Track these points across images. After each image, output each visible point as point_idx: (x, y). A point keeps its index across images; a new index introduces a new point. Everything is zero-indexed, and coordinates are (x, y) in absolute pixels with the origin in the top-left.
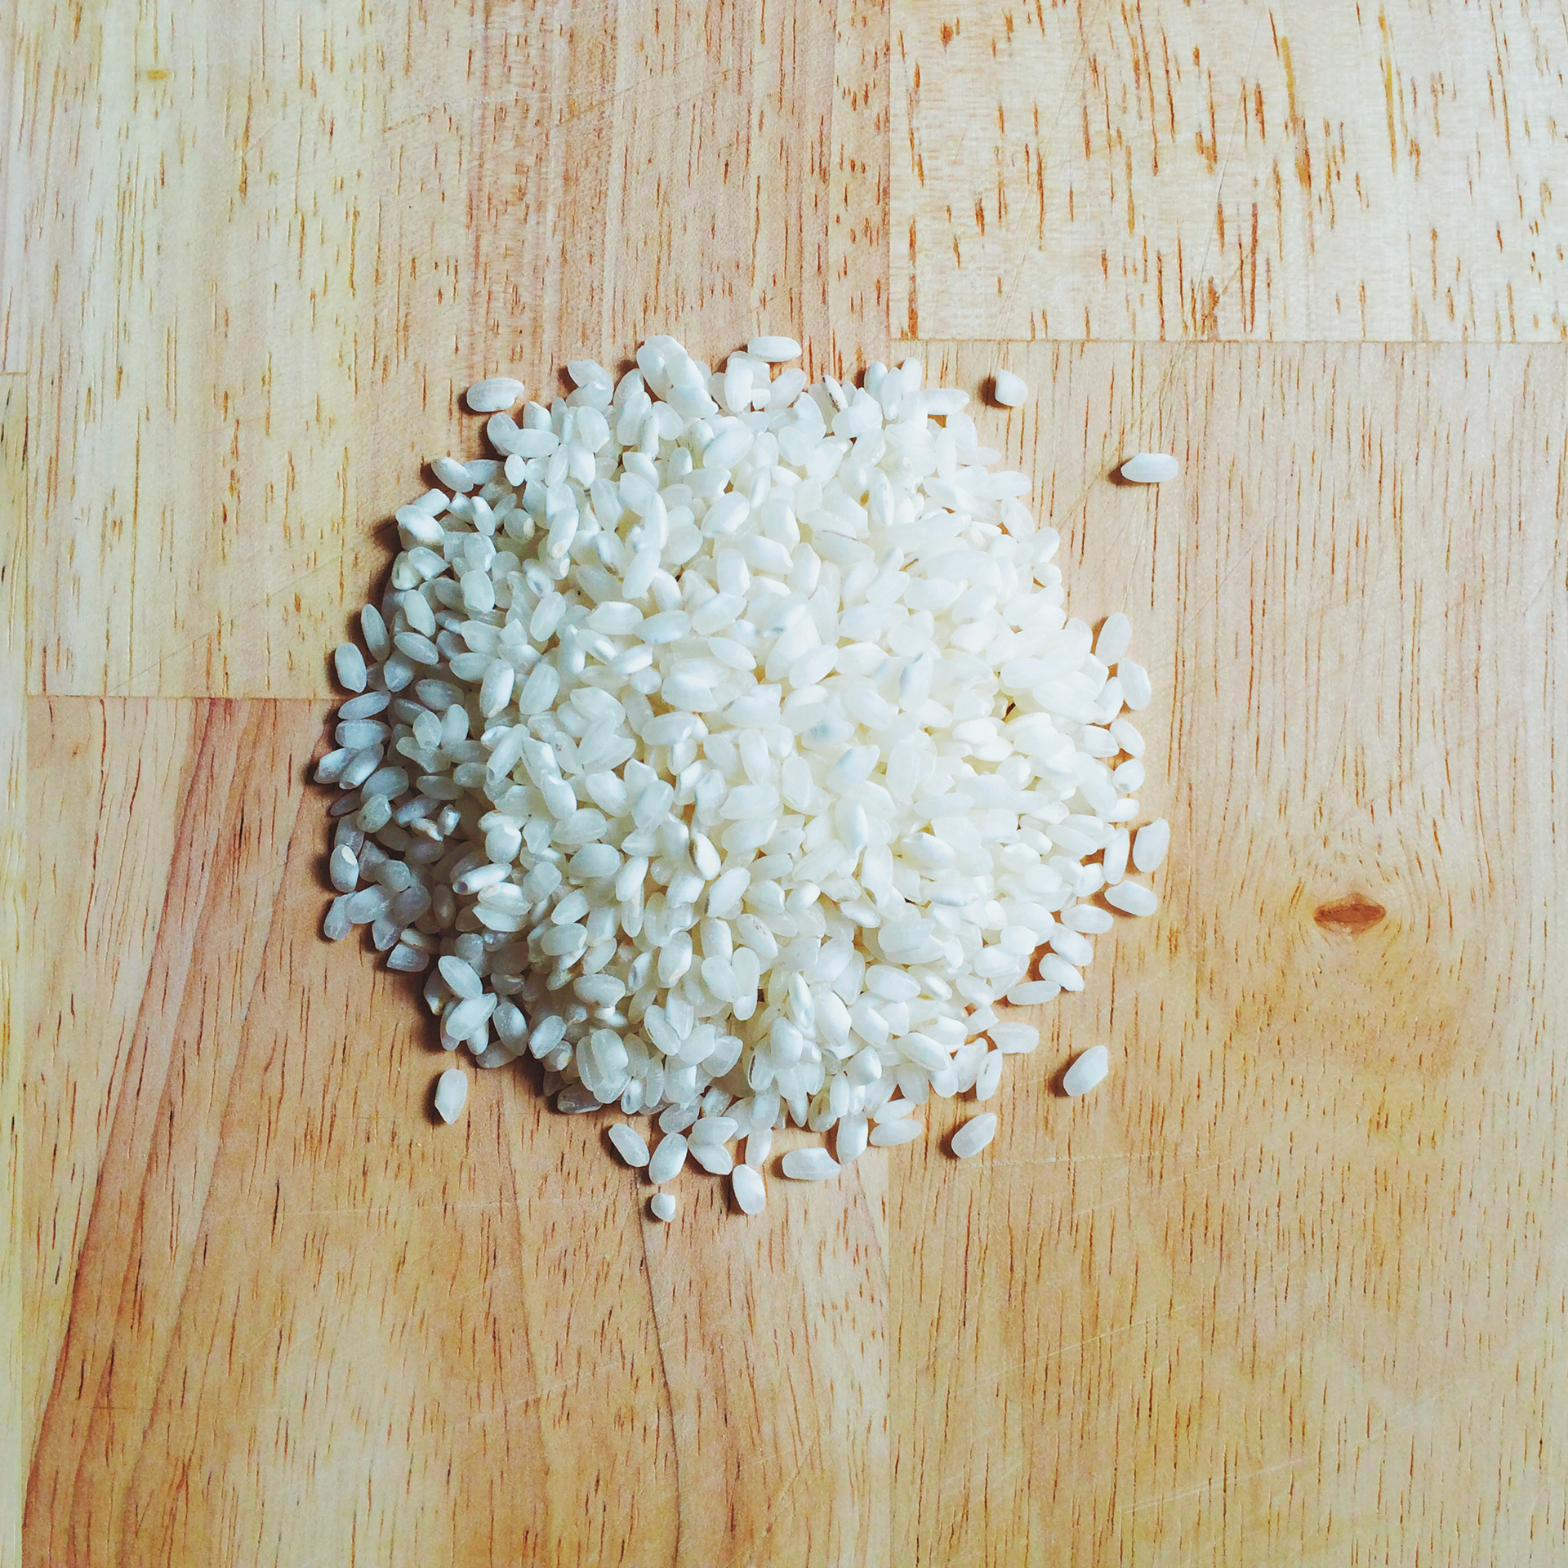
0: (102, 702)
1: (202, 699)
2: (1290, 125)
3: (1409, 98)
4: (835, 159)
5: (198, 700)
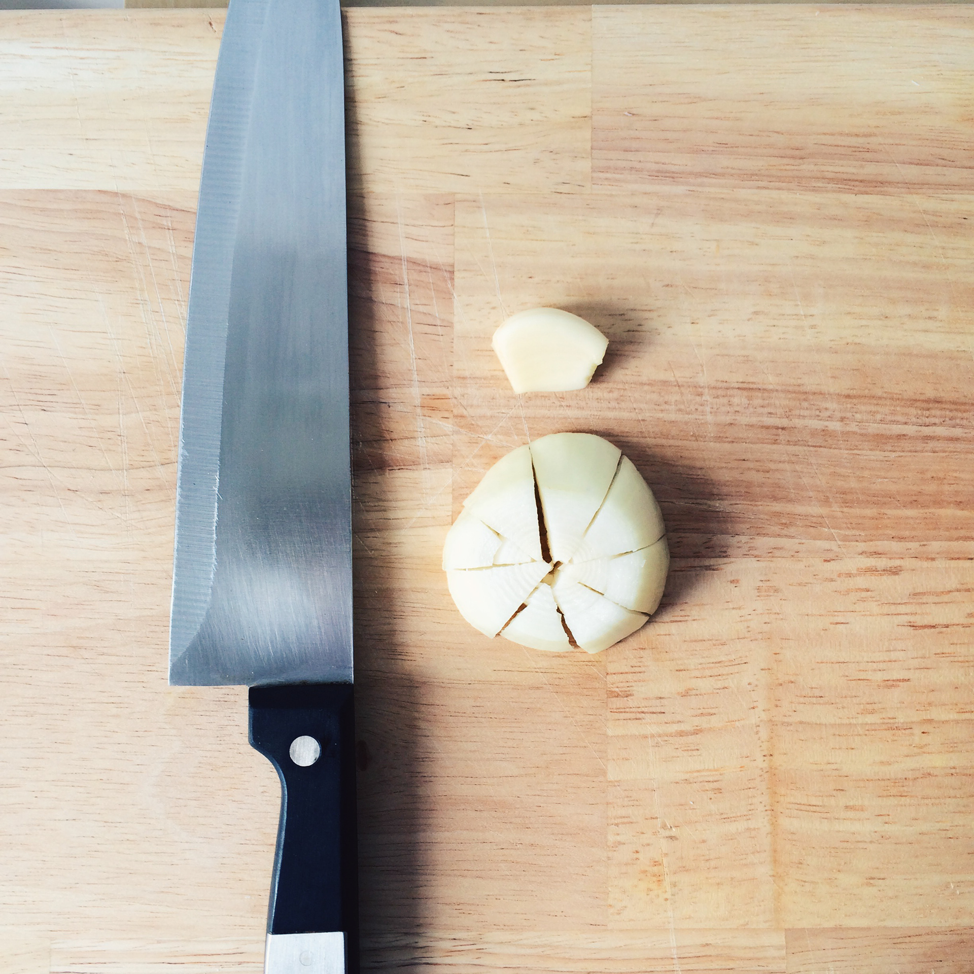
0: (452, 225)
1: (454, 268)
2: (698, 728)
3: (711, 779)
4: (683, 535)
5: (453, 266)
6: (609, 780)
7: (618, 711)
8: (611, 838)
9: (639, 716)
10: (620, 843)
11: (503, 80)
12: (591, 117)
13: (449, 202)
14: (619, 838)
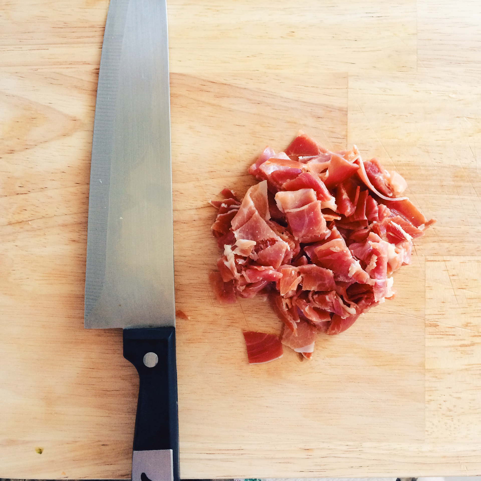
1: (347, 109)
6: (426, 368)
7: (430, 333)
8: (427, 398)
9: (441, 336)
10: (431, 400)
11: (373, 17)
12: (416, 34)
13: (345, 77)
14: (430, 398)
